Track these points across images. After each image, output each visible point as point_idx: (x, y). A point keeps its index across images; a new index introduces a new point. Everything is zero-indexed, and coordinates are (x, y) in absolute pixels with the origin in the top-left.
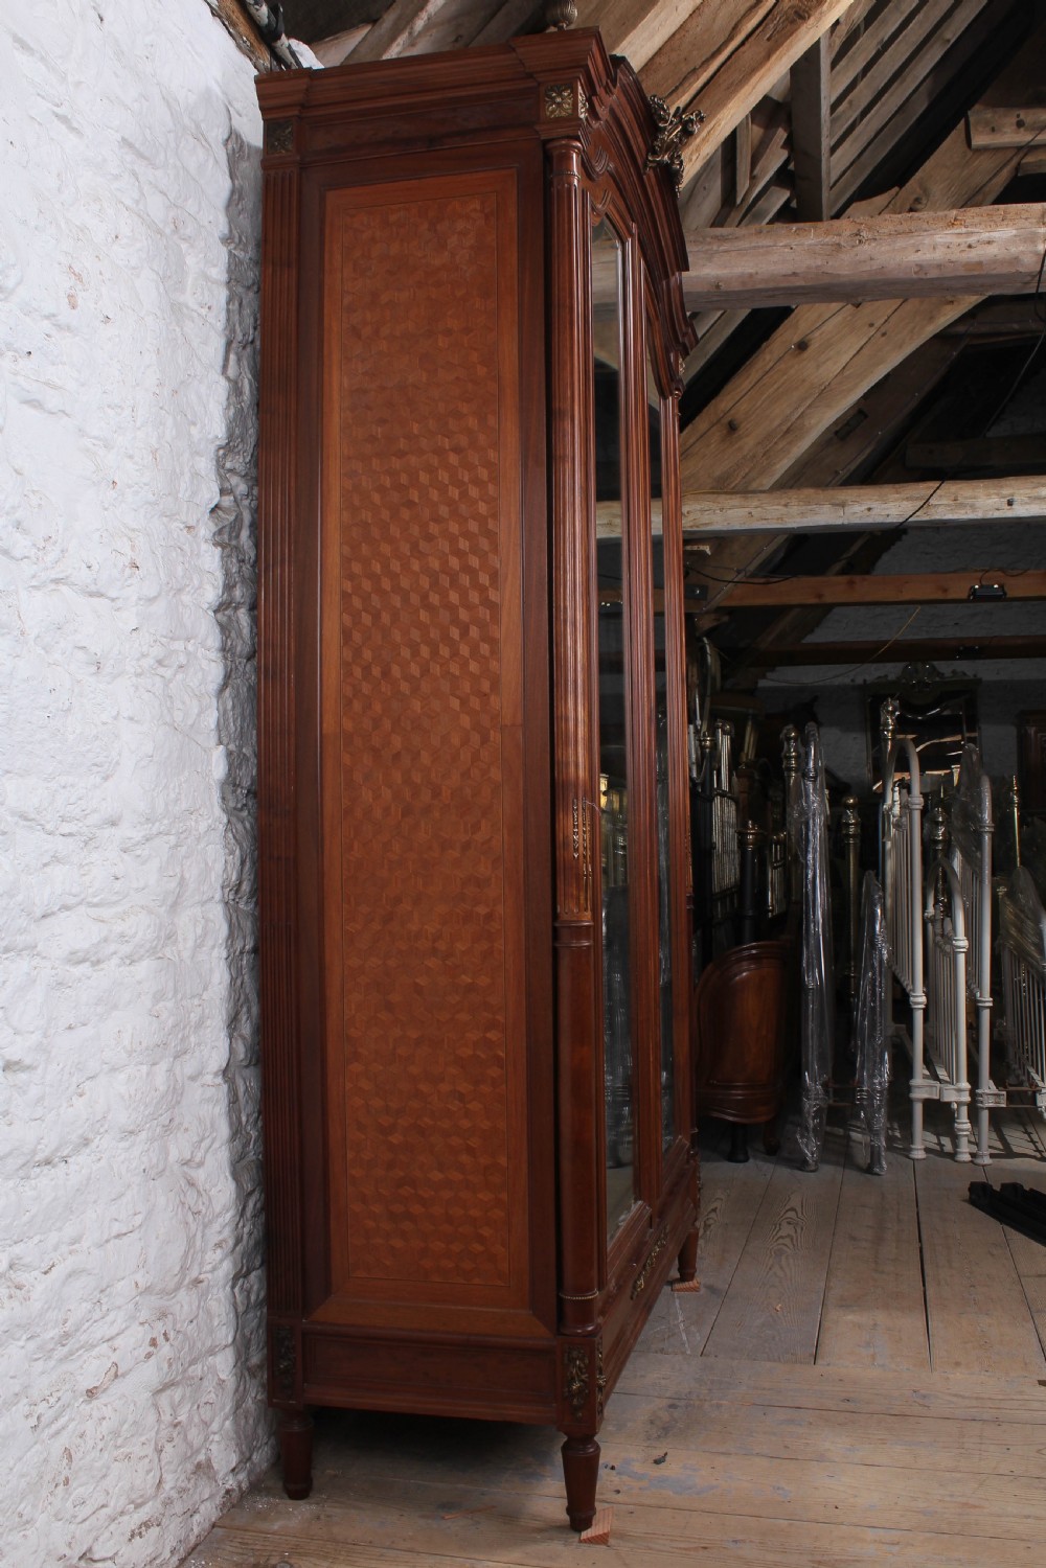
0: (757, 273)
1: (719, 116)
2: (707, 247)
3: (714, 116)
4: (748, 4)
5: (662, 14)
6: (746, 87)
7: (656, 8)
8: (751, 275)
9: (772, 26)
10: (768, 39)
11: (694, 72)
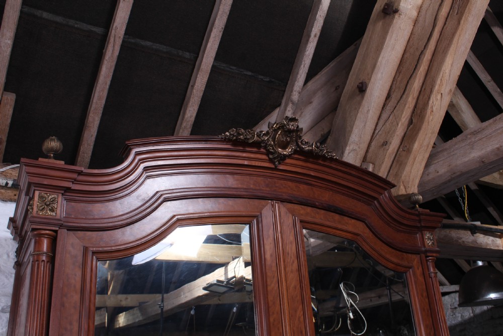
0: (501, 146)
1: (443, 68)
2: (469, 141)
3: (441, 70)
4: (438, 4)
5: (394, 35)
6: (453, 46)
7: (389, 34)
8: (498, 149)
9: (456, 6)
10: (457, 14)
11: (422, 53)
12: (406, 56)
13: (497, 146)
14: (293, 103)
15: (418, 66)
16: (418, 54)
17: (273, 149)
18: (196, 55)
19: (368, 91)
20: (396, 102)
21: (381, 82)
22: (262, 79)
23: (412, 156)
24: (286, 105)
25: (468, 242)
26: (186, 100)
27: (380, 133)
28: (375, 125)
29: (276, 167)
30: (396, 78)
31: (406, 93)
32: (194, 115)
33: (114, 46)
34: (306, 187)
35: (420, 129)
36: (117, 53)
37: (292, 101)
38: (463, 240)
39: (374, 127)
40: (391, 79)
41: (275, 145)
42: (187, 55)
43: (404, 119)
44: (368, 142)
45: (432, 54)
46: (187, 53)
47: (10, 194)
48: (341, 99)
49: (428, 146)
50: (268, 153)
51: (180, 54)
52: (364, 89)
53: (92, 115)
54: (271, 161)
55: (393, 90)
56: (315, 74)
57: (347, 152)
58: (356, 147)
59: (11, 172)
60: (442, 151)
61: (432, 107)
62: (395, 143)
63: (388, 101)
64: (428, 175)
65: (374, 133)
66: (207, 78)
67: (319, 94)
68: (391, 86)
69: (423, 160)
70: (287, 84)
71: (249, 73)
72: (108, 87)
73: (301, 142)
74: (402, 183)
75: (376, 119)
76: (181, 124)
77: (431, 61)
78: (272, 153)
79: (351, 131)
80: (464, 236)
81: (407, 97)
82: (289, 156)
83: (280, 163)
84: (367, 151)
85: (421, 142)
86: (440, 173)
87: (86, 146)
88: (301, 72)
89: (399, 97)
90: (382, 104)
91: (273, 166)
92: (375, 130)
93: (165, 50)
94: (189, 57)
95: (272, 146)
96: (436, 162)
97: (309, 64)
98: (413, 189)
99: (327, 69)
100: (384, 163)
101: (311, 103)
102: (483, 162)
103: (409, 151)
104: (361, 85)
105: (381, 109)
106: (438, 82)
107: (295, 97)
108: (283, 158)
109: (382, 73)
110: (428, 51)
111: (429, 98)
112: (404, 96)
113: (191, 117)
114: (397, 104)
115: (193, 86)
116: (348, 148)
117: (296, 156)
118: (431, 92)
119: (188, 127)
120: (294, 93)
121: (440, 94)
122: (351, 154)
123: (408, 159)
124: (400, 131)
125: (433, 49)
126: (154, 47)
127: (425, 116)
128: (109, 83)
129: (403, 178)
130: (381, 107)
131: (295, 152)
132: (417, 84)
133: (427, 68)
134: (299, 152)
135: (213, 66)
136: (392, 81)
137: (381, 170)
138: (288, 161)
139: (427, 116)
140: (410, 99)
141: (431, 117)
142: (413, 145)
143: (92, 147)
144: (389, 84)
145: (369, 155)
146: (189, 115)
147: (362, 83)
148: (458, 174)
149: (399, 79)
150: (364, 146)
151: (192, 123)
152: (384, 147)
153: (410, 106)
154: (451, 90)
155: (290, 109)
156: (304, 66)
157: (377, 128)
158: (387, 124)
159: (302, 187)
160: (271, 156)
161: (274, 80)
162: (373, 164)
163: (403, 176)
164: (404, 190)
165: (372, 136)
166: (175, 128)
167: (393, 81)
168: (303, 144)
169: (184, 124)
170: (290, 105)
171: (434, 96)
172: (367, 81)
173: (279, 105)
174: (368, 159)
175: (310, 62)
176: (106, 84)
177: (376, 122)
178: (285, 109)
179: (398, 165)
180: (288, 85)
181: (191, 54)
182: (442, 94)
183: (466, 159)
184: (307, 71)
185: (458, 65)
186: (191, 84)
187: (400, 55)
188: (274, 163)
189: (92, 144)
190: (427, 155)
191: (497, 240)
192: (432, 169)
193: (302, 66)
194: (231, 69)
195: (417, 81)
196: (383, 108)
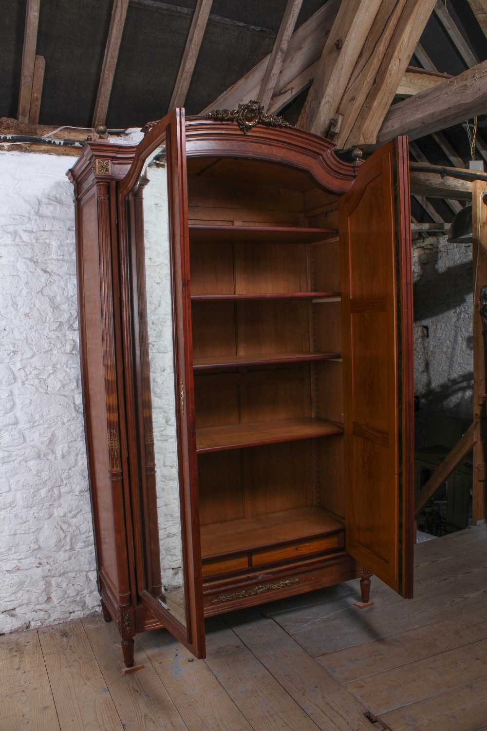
0: (435, 112)
12: (378, 17)
13: (433, 111)
14: (282, 52)
15: (385, 31)
16: (386, 18)
17: (242, 122)
18: (193, 10)
19: (343, 48)
20: (365, 61)
21: (354, 42)
22: (254, 29)
23: (371, 112)
24: (276, 54)
25: (436, 184)
26: (185, 52)
27: (351, 88)
28: (348, 80)
29: (245, 134)
30: (369, 37)
31: (373, 54)
32: (193, 67)
33: (121, 10)
34: (267, 146)
35: (380, 89)
36: (124, 16)
37: (281, 50)
38: (431, 181)
39: (346, 82)
40: (364, 39)
41: (243, 119)
42: (185, 10)
43: (370, 78)
44: (341, 96)
45: (398, 19)
46: (185, 9)
47: (62, 150)
48: (324, 52)
49: (386, 104)
50: (239, 125)
51: (179, 10)
52: (340, 47)
53: (107, 72)
54: (242, 130)
55: (365, 49)
56: (305, 21)
57: (323, 103)
58: (330, 100)
59: (60, 133)
60: (398, 109)
61: (391, 71)
62: (361, 99)
63: (360, 58)
64: (387, 128)
65: (346, 87)
66: (203, 33)
67: (310, 39)
68: (364, 45)
69: (381, 116)
70: (278, 31)
71: (242, 24)
72: (118, 47)
73: (263, 116)
74: (362, 135)
75: (349, 75)
76: (182, 75)
77: (397, 26)
78: (242, 125)
79: (327, 85)
80: (433, 178)
81: (374, 59)
82: (254, 126)
83: (247, 131)
84: (340, 104)
85: (380, 101)
86: (395, 128)
87: (103, 98)
88: (290, 21)
89: (368, 57)
90: (355, 62)
91: (243, 133)
92: (348, 84)
93: (165, 8)
94: (186, 12)
95: (241, 120)
96: (393, 117)
97: (298, 13)
98: (371, 140)
99: (318, 14)
100: (351, 116)
101: (301, 48)
102: (423, 123)
103: (370, 108)
104: (337, 43)
105: (354, 65)
106: (398, 48)
107: (285, 46)
108: (249, 128)
109: (356, 34)
110: (394, 17)
111: (390, 63)
112: (372, 57)
113: (190, 68)
114: (366, 64)
115: (191, 40)
116: (324, 100)
117: (259, 125)
118: (392, 57)
119: (188, 77)
120: (283, 42)
121: (398, 60)
122: (326, 105)
123: (368, 115)
124: (365, 89)
125: (399, 14)
126: (155, 5)
127: (385, 78)
128: (119, 43)
129: (363, 130)
130: (354, 64)
131: (258, 123)
132: (382, 48)
133: (392, 32)
134: (262, 122)
135: (209, 19)
136: (364, 40)
137: (348, 122)
138: (253, 129)
139: (386, 78)
140: (375, 61)
141: (389, 80)
142: (373, 103)
143: (108, 99)
144: (362, 43)
145: (342, 107)
146: (188, 67)
147: (338, 41)
148: (407, 130)
149: (370, 39)
150: (338, 99)
151: (191, 74)
152: (352, 102)
153: (376, 67)
154: (409, 55)
155: (280, 57)
156: (293, 16)
157: (350, 83)
158: (357, 81)
159: (264, 146)
160: (241, 127)
161: (265, 29)
162: (343, 115)
163: (363, 128)
164: (363, 141)
165: (345, 90)
166: (176, 78)
167: (366, 40)
168: (264, 118)
169: (184, 75)
170: (280, 53)
171: (394, 60)
172: (343, 39)
173: (271, 52)
174: (340, 111)
175: (299, 11)
176: (117, 44)
177: (349, 77)
178: (275, 57)
179: (361, 119)
180: (279, 33)
181: (189, 9)
182: (400, 59)
183: (412, 119)
184: (296, 21)
185: (417, 33)
186: (189, 38)
187: (373, 16)
188: (243, 131)
189: (108, 97)
190: (386, 112)
191: (467, 184)
192: (389, 123)
193: (291, 16)
194: (224, 20)
195: (382, 44)
196: (355, 65)
